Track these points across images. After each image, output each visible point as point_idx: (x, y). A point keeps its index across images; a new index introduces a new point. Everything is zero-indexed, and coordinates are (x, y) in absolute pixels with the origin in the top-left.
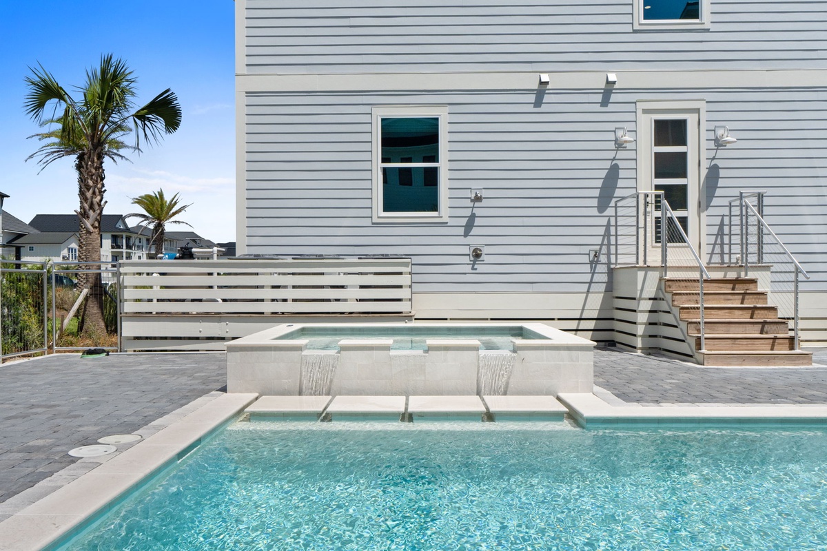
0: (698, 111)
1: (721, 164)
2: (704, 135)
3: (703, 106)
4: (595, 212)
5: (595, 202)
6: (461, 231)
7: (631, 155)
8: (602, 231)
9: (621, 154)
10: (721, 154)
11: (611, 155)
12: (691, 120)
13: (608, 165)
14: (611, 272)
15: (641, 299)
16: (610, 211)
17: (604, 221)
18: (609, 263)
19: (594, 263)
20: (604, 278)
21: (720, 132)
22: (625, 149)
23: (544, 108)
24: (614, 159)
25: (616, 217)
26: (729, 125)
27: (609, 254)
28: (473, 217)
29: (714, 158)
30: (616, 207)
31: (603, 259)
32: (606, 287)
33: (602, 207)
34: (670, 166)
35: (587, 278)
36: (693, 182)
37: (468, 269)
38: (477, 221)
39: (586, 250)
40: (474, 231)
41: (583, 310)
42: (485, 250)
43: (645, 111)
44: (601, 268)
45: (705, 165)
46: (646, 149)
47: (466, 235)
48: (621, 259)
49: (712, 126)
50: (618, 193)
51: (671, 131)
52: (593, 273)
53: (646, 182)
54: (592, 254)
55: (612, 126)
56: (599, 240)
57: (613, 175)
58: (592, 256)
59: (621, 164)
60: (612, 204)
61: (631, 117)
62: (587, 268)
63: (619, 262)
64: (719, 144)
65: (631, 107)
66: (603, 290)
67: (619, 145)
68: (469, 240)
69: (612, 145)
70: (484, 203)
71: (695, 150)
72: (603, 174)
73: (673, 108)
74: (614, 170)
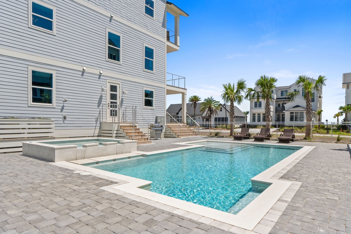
0: (119, 84)
1: (124, 98)
2: (121, 90)
4: (97, 107)
5: (97, 105)
6: (60, 110)
7: (105, 93)
8: (98, 112)
9: (103, 93)
10: (124, 95)
11: (101, 92)
12: (118, 86)
13: (100, 95)
14: (101, 123)
15: (114, 131)
16: (101, 107)
17: (99, 110)
18: (100, 121)
19: (96, 121)
20: (99, 125)
21: (124, 90)
22: (104, 91)
23: (84, 77)
24: (101, 94)
25: (102, 109)
26: (126, 89)
27: (100, 119)
28: (63, 106)
29: (122, 96)
30: (102, 106)
31: (99, 120)
33: (99, 106)
34: (113, 97)
35: (95, 125)
36: (118, 101)
37: (62, 122)
38: (65, 108)
39: (94, 117)
40: (64, 111)
41: (94, 134)
42: (67, 117)
43: (109, 82)
44: (98, 122)
45: (121, 97)
46: (109, 92)
47: (61, 112)
48: (104, 120)
49: (122, 88)
50: (102, 103)
51: (113, 88)
52: (96, 124)
53: (109, 100)
54: (96, 118)
55: (101, 85)
56: (98, 115)
57: (101, 98)
58: (96, 119)
59: (103, 95)
60: (101, 105)
61: (105, 83)
62: (95, 122)
63: (103, 121)
64: (123, 93)
65: (105, 81)
66: (99, 128)
67: (103, 90)
68: (62, 113)
69: (101, 90)
70: (67, 102)
71: (118, 93)
72: (99, 97)
73: (114, 82)
74: (101, 96)
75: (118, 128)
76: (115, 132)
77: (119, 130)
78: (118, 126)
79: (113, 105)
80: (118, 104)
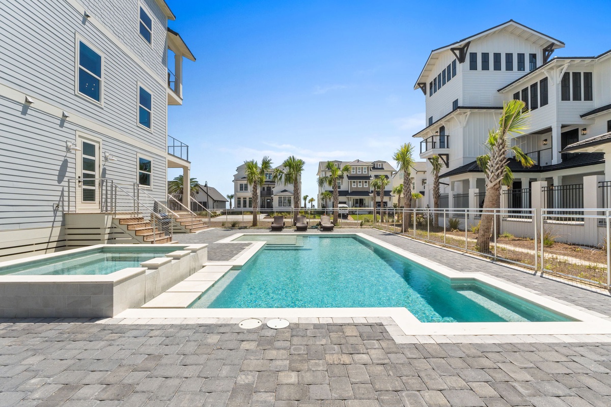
0: (99, 143)
1: (107, 168)
2: (102, 155)
3: (101, 142)
4: (56, 183)
5: (56, 178)
7: (73, 156)
8: (60, 193)
9: (69, 155)
10: (107, 164)
11: (64, 154)
12: (97, 145)
13: (63, 159)
14: (64, 215)
16: (64, 184)
17: (61, 189)
18: (63, 211)
19: (55, 211)
20: (60, 219)
21: (107, 154)
22: (70, 152)
23: (27, 117)
24: (65, 156)
25: (69, 187)
26: (110, 152)
27: (63, 206)
29: (104, 165)
30: (69, 182)
31: (60, 209)
32: (62, 223)
33: (60, 180)
34: (89, 165)
35: (52, 219)
36: (97, 173)
39: (51, 203)
41: (50, 237)
43: (80, 136)
44: (59, 214)
45: (102, 167)
46: (80, 156)
48: (72, 209)
49: (104, 151)
50: (67, 174)
51: (89, 149)
52: (55, 216)
53: (80, 171)
54: (55, 206)
55: (65, 139)
56: (58, 198)
57: (65, 164)
58: (55, 207)
59: (69, 160)
60: (66, 179)
61: (73, 137)
62: (52, 213)
63: (70, 210)
64: (106, 159)
65: (73, 132)
66: (60, 225)
67: (68, 149)
69: (64, 149)
71: (98, 158)
72: (60, 163)
73: (91, 138)
74: (65, 162)
75: (112, 223)
76: (108, 231)
77: (114, 226)
78: (113, 219)
79: (88, 180)
80: (97, 177)
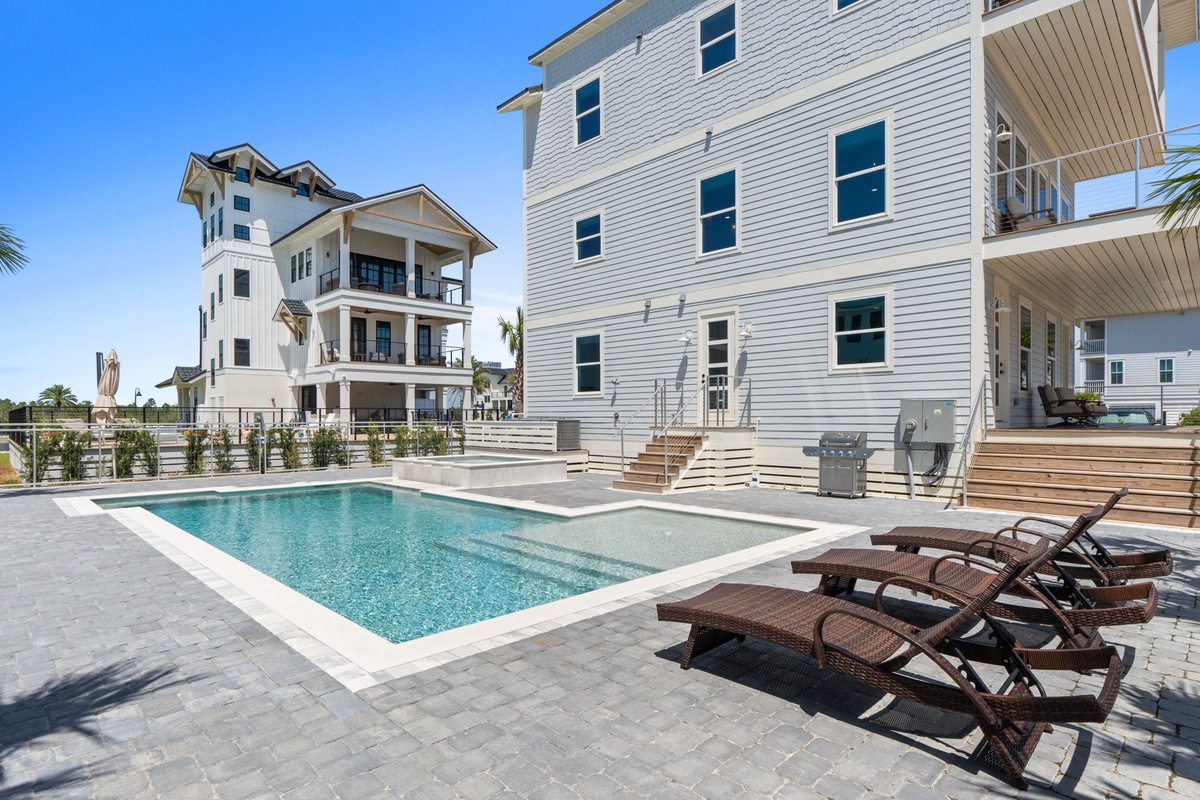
0: (733, 313)
1: (747, 350)
2: (739, 330)
3: (737, 309)
6: (610, 402)
7: (695, 349)
8: (678, 401)
9: (689, 349)
10: (747, 343)
11: (683, 350)
12: (730, 320)
13: (681, 356)
18: (681, 423)
21: (746, 327)
22: (691, 345)
23: (649, 322)
24: (685, 352)
26: (755, 320)
27: (682, 417)
28: (615, 394)
29: (743, 347)
30: (686, 385)
31: (679, 420)
33: (678, 385)
34: (718, 354)
36: (731, 364)
37: (612, 426)
38: (618, 397)
39: (670, 414)
40: (616, 402)
42: (620, 414)
43: (703, 317)
45: (739, 351)
46: (704, 343)
47: (612, 405)
48: (691, 421)
49: (742, 323)
50: (687, 375)
51: (718, 330)
53: (702, 365)
55: (684, 330)
56: (677, 407)
57: (684, 363)
59: (689, 355)
61: (694, 322)
65: (695, 316)
67: (688, 342)
68: (614, 408)
69: (684, 343)
70: (621, 385)
71: (733, 343)
72: (679, 363)
73: (716, 313)
74: (685, 359)
79: (717, 376)
80: (731, 372)
